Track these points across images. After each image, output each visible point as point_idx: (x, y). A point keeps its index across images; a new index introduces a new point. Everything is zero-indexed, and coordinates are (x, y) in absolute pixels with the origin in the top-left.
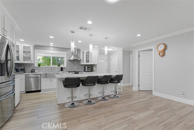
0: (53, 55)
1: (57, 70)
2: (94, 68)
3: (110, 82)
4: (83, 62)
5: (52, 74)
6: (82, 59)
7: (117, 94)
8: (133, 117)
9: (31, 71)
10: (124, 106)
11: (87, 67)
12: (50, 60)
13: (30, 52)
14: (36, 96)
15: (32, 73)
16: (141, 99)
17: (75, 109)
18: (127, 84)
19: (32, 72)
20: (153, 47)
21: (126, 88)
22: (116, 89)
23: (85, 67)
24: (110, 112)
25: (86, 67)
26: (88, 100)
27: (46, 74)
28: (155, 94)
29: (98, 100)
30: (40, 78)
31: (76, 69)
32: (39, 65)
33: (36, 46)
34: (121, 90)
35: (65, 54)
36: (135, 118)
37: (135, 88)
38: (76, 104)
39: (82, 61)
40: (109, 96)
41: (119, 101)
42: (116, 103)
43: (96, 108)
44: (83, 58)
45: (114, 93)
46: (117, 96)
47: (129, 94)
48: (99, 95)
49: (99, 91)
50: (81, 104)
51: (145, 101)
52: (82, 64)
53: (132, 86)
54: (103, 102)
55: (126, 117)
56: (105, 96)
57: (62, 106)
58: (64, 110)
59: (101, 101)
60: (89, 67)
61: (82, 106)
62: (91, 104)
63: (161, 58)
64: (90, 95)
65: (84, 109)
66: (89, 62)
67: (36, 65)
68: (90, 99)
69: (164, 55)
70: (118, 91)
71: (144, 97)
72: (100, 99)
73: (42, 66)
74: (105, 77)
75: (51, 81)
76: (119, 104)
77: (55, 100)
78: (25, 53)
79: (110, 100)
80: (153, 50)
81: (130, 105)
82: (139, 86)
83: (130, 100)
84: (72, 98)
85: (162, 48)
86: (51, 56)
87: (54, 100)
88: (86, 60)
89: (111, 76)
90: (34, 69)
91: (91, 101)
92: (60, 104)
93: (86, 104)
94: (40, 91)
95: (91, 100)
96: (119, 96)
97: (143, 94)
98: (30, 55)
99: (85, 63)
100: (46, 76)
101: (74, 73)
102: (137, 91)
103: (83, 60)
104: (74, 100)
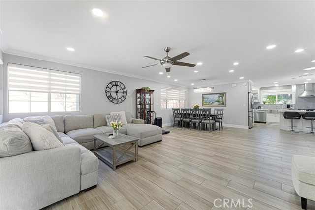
0: (278, 94)
1: (282, 107)
12: (275, 98)
13: (257, 93)
19: (258, 108)
27: (271, 110)
30: (265, 113)
32: (264, 103)
33: (262, 88)
67: (262, 103)
73: (267, 103)
75: (276, 116)
84: (292, 126)
86: (276, 94)
90: (260, 106)
94: (265, 123)
98: (257, 96)
100: (271, 112)
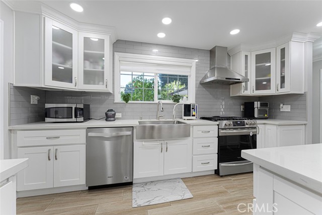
0: (159, 70)
9: (106, 114)
15: (106, 120)
19: (107, 117)
25: (258, 104)
32: (126, 98)
33: (118, 41)
39: (244, 84)
60: (266, 105)
75: (164, 149)
78: (91, 62)
88: (257, 81)
90: (111, 110)
98: (103, 68)
99: (250, 90)
101: (231, 122)
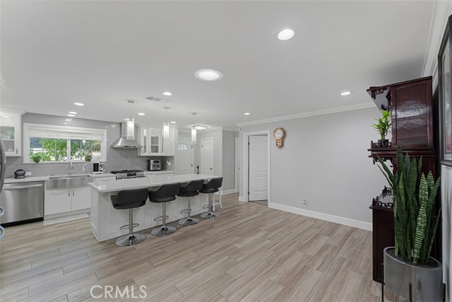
0: (72, 137)
1: (83, 169)
2: (169, 164)
3: (202, 191)
4: (145, 152)
5: (71, 180)
6: (143, 145)
7: (212, 211)
8: (236, 245)
9: (15, 173)
10: (224, 231)
11: (154, 162)
13: (13, 129)
14: (37, 233)
15: (16, 178)
16: (250, 215)
17: (138, 246)
18: (230, 191)
20: (268, 132)
21: (228, 198)
22: (211, 202)
23: (149, 161)
24: (202, 242)
25: (152, 161)
26: (161, 228)
27: (56, 180)
28: (271, 205)
29: (179, 226)
31: (128, 164)
32: (36, 160)
34: (220, 203)
35: (103, 135)
36: (239, 246)
37: (243, 199)
38: (138, 237)
39: (143, 149)
40: (198, 216)
41: (216, 223)
42: (211, 227)
43: (177, 239)
44: (145, 143)
45: (207, 210)
46: (212, 214)
47: (232, 209)
48: (181, 216)
49: (181, 209)
50: (149, 236)
51: (255, 218)
52: (142, 155)
53: (238, 194)
54: (189, 227)
55: (227, 246)
56: (192, 217)
57: (110, 244)
58: (117, 251)
59: (184, 226)
60: (158, 162)
61: (152, 239)
62: (168, 235)
63: (279, 150)
64: (165, 217)
65: (157, 245)
66: (157, 152)
67: (28, 160)
68: (166, 225)
69: (282, 146)
70: (214, 204)
71: (255, 213)
72: (183, 223)
73: (44, 160)
74: (193, 183)
75: (71, 194)
76: (217, 227)
77: (90, 235)
79: (202, 223)
80: (269, 135)
81: (234, 227)
82: (249, 193)
83: (233, 219)
84: (131, 226)
85: (279, 135)
86: (68, 137)
87: (86, 235)
88: (152, 147)
89: (203, 181)
90: (21, 170)
91: (167, 229)
92: (104, 242)
93: (158, 236)
95: (168, 227)
96: (217, 214)
97: (254, 207)
98: (13, 138)
99: (149, 153)
100: (56, 184)
101: (126, 174)
102: (246, 203)
103: (145, 146)
104: (135, 230)
